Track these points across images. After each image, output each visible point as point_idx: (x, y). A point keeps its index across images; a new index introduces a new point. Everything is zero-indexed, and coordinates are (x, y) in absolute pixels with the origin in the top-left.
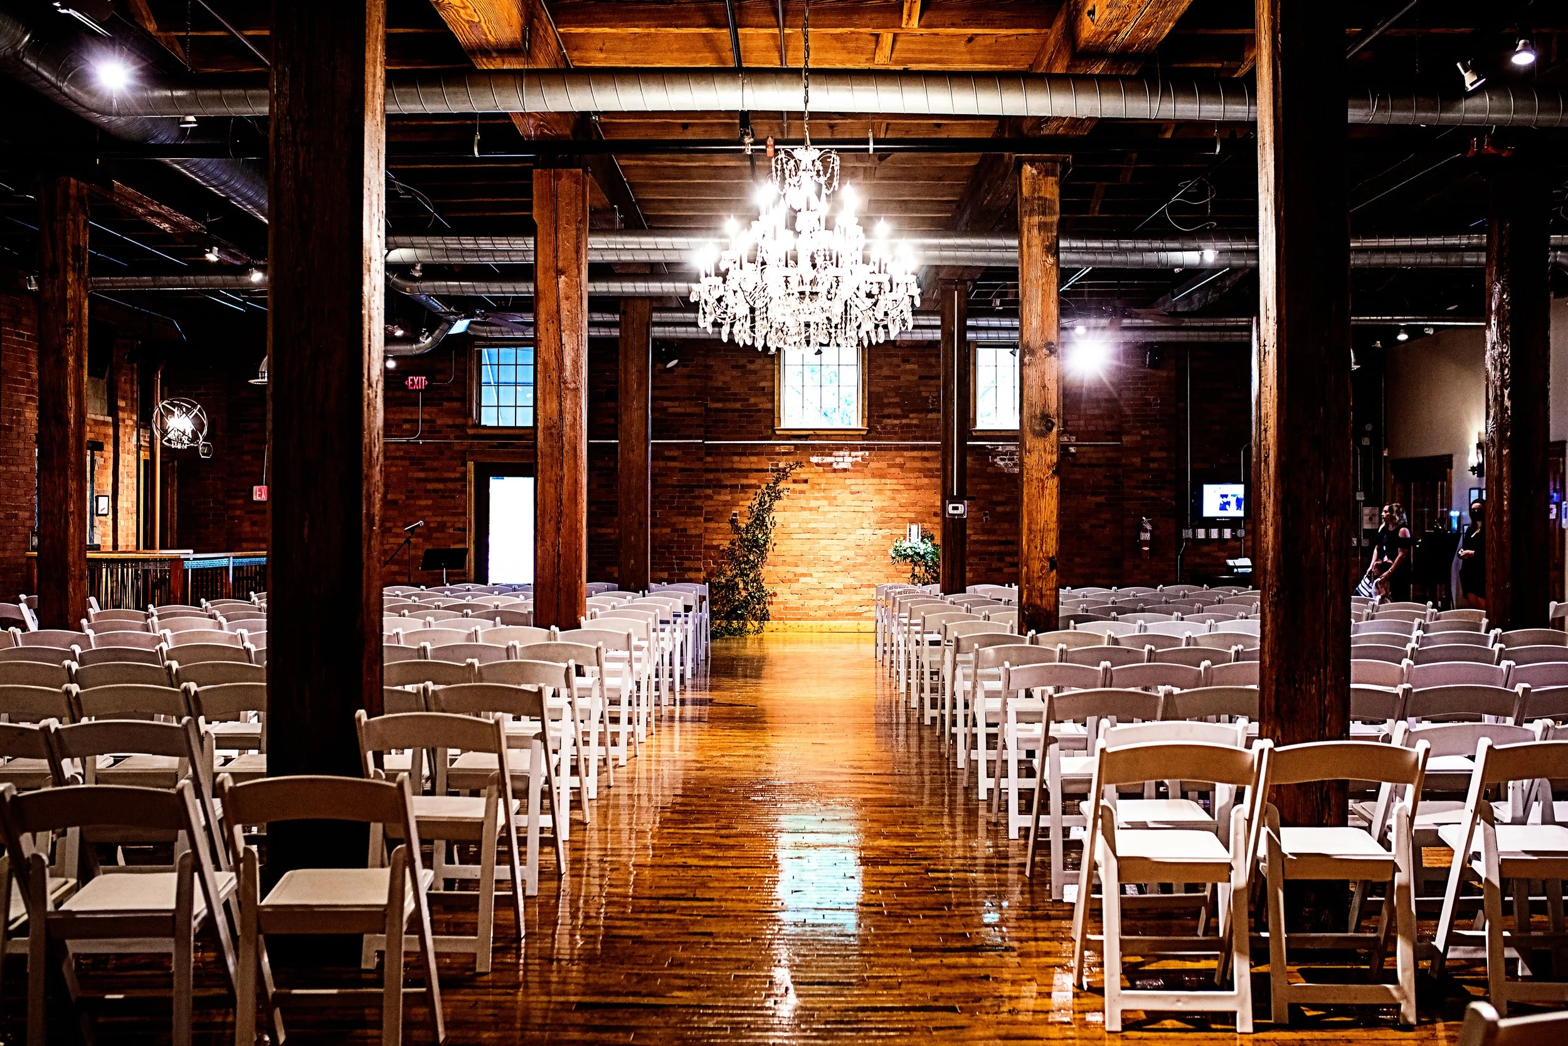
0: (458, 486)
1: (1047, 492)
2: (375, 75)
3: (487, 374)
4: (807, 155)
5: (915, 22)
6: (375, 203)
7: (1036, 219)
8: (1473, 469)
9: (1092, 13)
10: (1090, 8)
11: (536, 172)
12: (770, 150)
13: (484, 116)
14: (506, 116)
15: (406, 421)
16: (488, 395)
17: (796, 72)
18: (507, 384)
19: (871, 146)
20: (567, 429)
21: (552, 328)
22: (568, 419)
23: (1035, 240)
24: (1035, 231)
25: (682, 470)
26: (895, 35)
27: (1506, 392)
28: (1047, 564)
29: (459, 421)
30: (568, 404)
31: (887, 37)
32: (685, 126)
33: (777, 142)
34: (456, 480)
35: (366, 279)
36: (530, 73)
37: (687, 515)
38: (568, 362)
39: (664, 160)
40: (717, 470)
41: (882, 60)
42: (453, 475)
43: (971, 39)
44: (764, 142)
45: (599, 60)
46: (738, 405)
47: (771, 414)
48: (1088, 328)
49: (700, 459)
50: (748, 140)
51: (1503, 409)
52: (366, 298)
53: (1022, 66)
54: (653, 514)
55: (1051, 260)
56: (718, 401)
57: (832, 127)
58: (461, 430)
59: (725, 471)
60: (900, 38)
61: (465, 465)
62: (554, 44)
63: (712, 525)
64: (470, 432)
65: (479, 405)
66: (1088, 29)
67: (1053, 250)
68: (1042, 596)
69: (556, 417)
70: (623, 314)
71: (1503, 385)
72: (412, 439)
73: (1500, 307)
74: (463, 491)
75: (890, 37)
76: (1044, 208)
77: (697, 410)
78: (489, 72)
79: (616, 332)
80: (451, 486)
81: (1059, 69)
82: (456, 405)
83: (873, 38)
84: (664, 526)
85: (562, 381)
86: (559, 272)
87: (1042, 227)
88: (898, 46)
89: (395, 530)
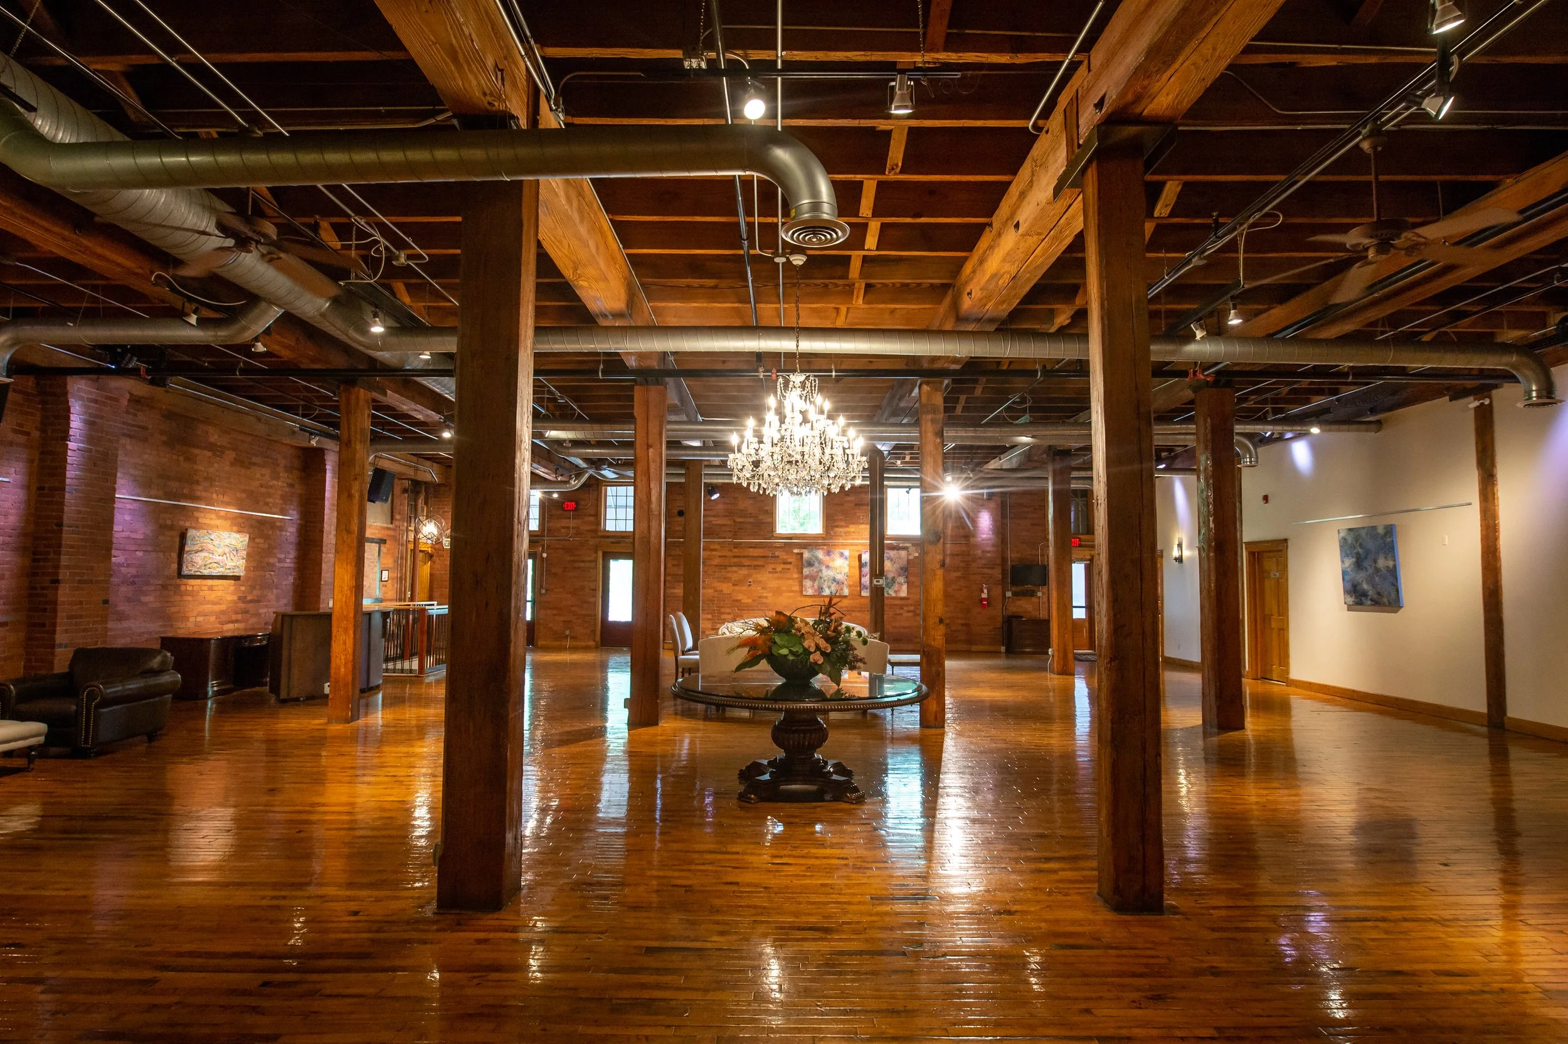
0: (592, 565)
1: (937, 577)
2: (527, 325)
3: (610, 501)
4: (797, 378)
5: (860, 301)
6: (525, 405)
7: (929, 417)
8: (1176, 559)
9: (969, 294)
10: (968, 291)
11: (636, 388)
12: (774, 376)
13: (605, 354)
14: (617, 354)
15: (563, 527)
16: (610, 513)
17: (792, 329)
18: (621, 507)
19: (834, 374)
20: (652, 539)
21: (645, 479)
22: (653, 533)
23: (929, 428)
24: (929, 423)
25: (720, 557)
26: (848, 308)
27: (1211, 519)
28: (937, 620)
29: (593, 527)
30: (654, 524)
31: (843, 309)
32: (724, 362)
33: (778, 371)
34: (590, 561)
35: (518, 454)
36: (631, 327)
37: (723, 582)
38: (654, 498)
39: (713, 381)
40: (740, 557)
41: (840, 323)
42: (589, 559)
43: (893, 311)
44: (770, 371)
45: (673, 321)
46: (752, 520)
47: (772, 525)
48: (953, 478)
49: (731, 550)
50: (761, 370)
51: (1209, 530)
52: (517, 467)
53: (924, 327)
54: (704, 581)
55: (938, 440)
56: (741, 517)
57: (809, 362)
58: (596, 531)
59: (744, 557)
60: (851, 311)
61: (596, 552)
62: (646, 313)
63: (737, 588)
64: (600, 534)
65: (605, 519)
66: (966, 303)
67: (940, 434)
68: (934, 639)
69: (646, 532)
70: (688, 468)
71: (1209, 514)
72: (566, 538)
73: (1206, 469)
74: (596, 567)
75: (845, 310)
76: (934, 411)
77: (729, 523)
78: (606, 328)
79: (683, 480)
80: (588, 564)
81: (948, 326)
82: (592, 519)
83: (835, 311)
84: (710, 588)
85: (649, 510)
86: (649, 446)
87: (933, 421)
88: (850, 315)
89: (555, 590)
